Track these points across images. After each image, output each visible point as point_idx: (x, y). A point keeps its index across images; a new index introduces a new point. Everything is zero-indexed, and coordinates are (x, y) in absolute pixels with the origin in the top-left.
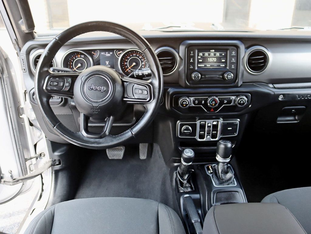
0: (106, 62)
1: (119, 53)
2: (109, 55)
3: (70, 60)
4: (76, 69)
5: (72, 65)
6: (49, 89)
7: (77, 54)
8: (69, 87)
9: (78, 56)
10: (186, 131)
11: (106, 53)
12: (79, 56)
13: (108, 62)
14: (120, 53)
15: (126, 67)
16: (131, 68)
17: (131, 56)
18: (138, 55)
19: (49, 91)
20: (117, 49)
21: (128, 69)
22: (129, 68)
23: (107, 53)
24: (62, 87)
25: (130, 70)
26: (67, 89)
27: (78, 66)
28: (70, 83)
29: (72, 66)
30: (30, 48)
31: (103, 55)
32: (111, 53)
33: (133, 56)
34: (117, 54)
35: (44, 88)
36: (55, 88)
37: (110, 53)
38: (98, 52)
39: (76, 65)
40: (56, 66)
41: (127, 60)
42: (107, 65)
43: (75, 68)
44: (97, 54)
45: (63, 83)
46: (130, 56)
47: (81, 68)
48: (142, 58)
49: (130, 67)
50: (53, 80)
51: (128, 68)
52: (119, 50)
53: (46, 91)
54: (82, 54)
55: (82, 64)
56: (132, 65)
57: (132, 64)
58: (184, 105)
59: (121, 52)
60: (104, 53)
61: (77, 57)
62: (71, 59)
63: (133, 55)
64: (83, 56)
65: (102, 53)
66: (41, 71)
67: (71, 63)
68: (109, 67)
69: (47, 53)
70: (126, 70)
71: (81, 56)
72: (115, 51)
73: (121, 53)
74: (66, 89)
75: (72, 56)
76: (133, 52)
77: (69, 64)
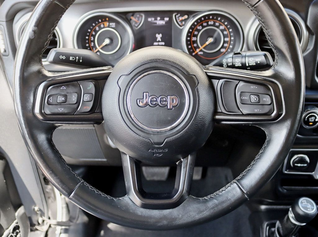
0: (157, 35)
1: (181, 18)
2: (162, 23)
3: (90, 33)
4: (102, 49)
5: (94, 41)
6: (48, 112)
7: (102, 21)
8: (92, 103)
9: (104, 24)
10: (299, 165)
11: (156, 19)
12: (107, 24)
13: (161, 35)
14: (183, 18)
15: (195, 45)
16: (204, 48)
17: (205, 24)
18: (217, 24)
19: (49, 116)
20: (178, 12)
21: (198, 50)
22: (201, 48)
23: (159, 18)
24: (76, 105)
25: (201, 51)
26: (88, 108)
27: (104, 44)
28: (93, 92)
29: (92, 43)
30: (11, 11)
31: (151, 23)
32: (167, 19)
33: (208, 25)
34: (178, 21)
35: (37, 110)
36: (61, 110)
37: (163, 20)
38: (142, 16)
39: (100, 42)
40: (64, 47)
41: (196, 33)
42: (159, 41)
43: (99, 46)
44: (139, 21)
45: (76, 95)
46: (202, 25)
47: (110, 47)
48: (225, 30)
49: (202, 46)
50: (54, 92)
51: (199, 48)
52: (182, 13)
53: (40, 117)
54: (111, 20)
55: (111, 40)
56: (207, 43)
57: (207, 41)
58: (311, 124)
59: (186, 17)
60: (153, 19)
61: (102, 26)
62: (91, 30)
63: (207, 23)
64: (113, 25)
65: (150, 20)
66: (26, 74)
67: (92, 38)
68: (162, 45)
69: (33, 31)
70: (194, 52)
71: (111, 24)
72: (174, 15)
73: (185, 20)
74: (85, 108)
75: (94, 25)
76: (209, 19)
77: (88, 39)
